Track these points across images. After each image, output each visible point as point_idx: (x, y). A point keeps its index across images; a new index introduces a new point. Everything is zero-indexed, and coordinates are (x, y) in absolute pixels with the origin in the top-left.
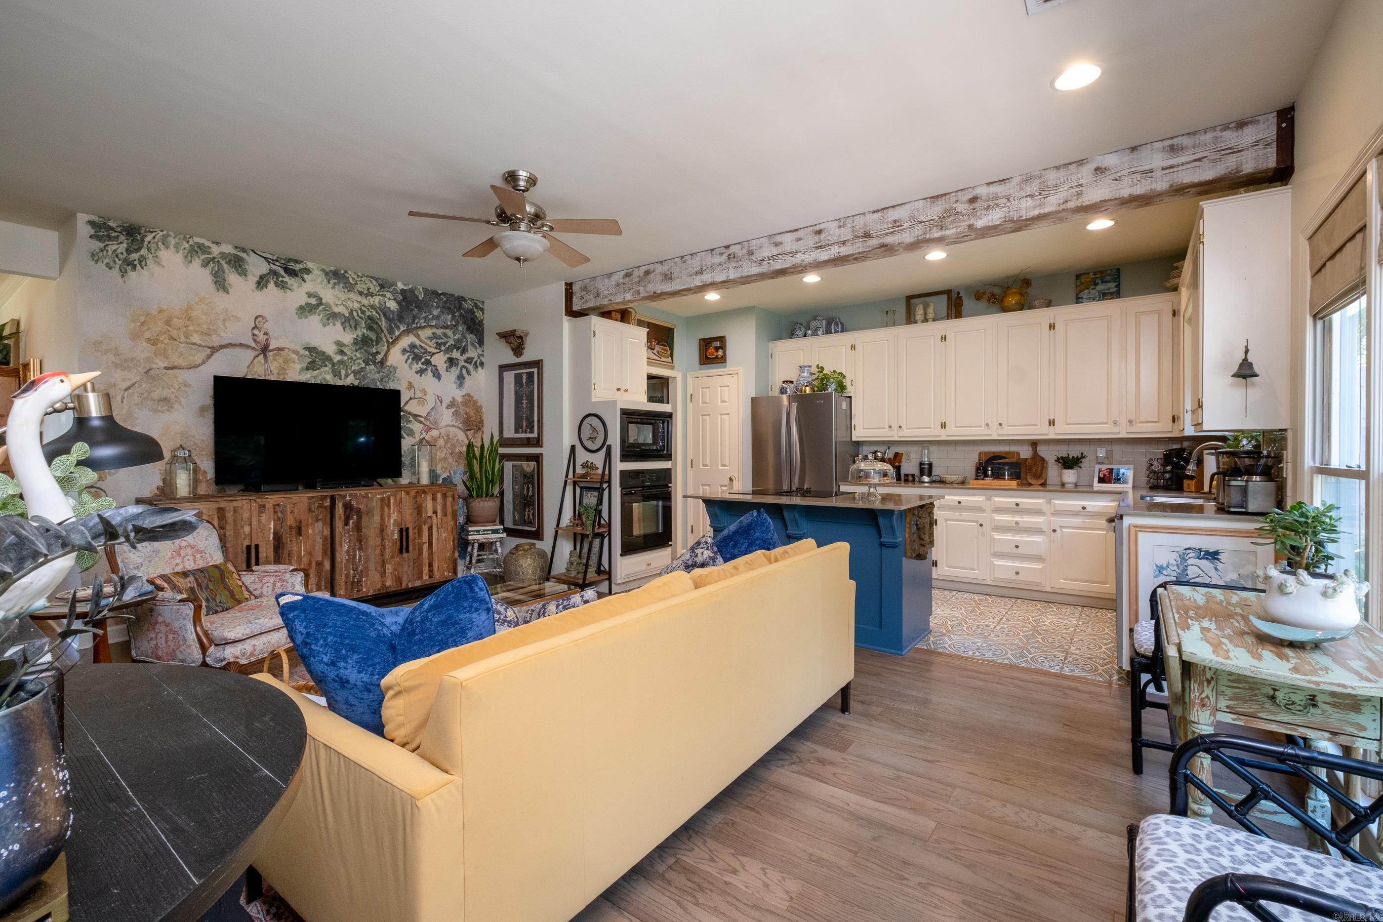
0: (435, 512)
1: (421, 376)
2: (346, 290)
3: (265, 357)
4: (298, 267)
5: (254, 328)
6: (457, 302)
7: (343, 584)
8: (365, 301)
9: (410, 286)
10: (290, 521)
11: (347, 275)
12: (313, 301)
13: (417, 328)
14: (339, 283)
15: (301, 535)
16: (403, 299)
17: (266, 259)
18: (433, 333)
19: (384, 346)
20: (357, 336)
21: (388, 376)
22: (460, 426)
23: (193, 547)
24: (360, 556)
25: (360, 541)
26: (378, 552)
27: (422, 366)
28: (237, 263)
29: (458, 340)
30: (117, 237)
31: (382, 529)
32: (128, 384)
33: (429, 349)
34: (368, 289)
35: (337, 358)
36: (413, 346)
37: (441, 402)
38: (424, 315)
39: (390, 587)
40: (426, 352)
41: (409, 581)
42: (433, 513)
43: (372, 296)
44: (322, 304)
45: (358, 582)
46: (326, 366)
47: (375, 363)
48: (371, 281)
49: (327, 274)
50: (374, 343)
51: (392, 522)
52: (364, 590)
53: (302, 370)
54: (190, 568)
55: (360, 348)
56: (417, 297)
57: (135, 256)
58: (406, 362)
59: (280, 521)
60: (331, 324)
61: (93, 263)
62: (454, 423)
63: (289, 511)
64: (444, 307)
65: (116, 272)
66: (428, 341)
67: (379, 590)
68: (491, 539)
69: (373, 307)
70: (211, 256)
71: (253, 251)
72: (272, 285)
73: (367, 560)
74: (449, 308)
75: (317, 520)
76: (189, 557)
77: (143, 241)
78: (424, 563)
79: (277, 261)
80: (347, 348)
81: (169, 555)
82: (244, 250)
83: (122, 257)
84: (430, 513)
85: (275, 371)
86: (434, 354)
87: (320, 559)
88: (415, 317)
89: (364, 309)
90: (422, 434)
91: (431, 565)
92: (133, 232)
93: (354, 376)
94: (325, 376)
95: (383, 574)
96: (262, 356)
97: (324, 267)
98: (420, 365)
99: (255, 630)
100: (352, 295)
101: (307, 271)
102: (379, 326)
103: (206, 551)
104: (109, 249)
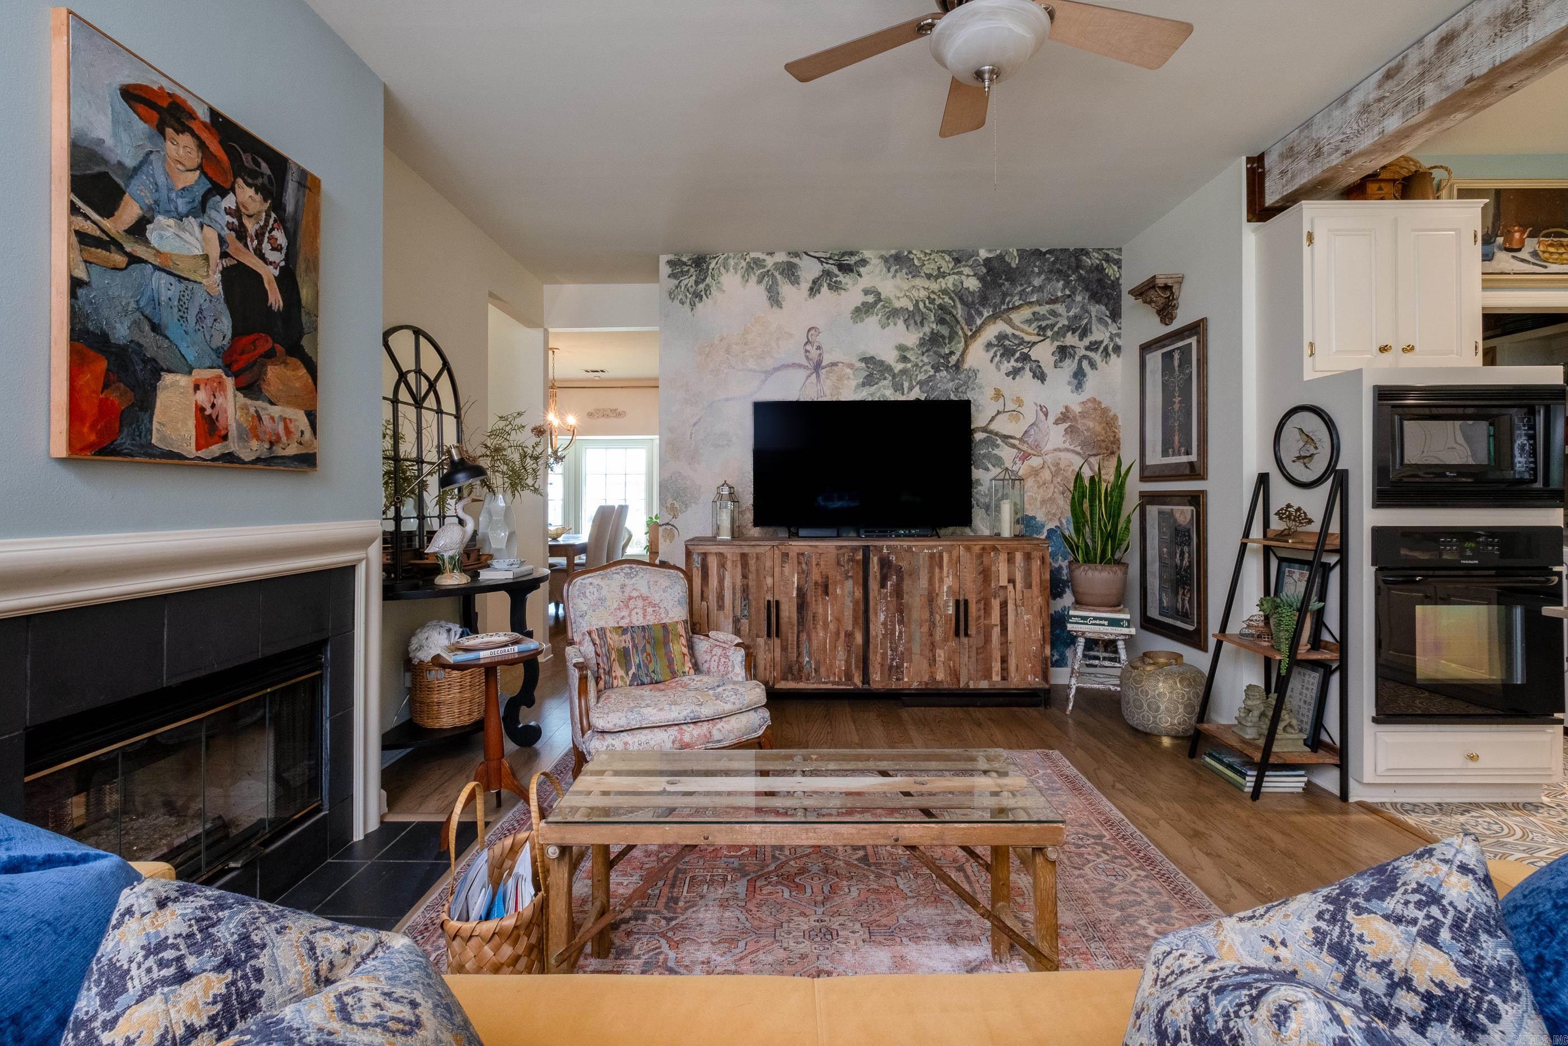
0: (1012, 581)
1: (1014, 379)
2: (910, 276)
3: (818, 376)
4: (852, 260)
5: (806, 344)
6: (1073, 259)
7: (878, 667)
8: (935, 286)
9: (998, 252)
10: (816, 576)
11: (911, 256)
12: (870, 299)
13: (1009, 309)
14: (901, 269)
15: (827, 594)
16: (988, 272)
17: (818, 258)
18: (1034, 314)
19: (959, 343)
20: (925, 334)
21: (965, 383)
22: (1078, 449)
23: (645, 599)
24: (900, 633)
25: (901, 610)
26: (925, 629)
27: (1015, 364)
28: (790, 271)
29: (1075, 317)
30: (688, 271)
31: (931, 599)
32: (695, 420)
33: (1027, 338)
34: (939, 268)
35: (898, 367)
36: (1002, 337)
37: (1046, 415)
38: (1019, 289)
39: (942, 682)
40: (1022, 342)
41: (970, 679)
42: (1009, 582)
43: (944, 277)
44: (880, 300)
45: (897, 667)
46: (885, 379)
47: (947, 368)
48: (943, 258)
49: (886, 260)
50: (947, 341)
51: (945, 589)
52: (906, 680)
53: (857, 387)
54: (637, 624)
55: (927, 351)
56: (1009, 264)
57: (702, 286)
58: (992, 361)
59: (805, 575)
60: (892, 324)
61: (670, 301)
62: (1067, 445)
63: (814, 563)
64: (1051, 271)
65: (687, 306)
66: (1025, 327)
67: (927, 684)
68: (1106, 634)
69: (945, 292)
70: (765, 270)
71: (806, 254)
72: (825, 289)
73: (910, 639)
74: (1060, 271)
75: (847, 578)
76: (638, 610)
77: (708, 269)
78: (994, 655)
79: (830, 258)
80: (911, 352)
81: (615, 605)
82: (797, 255)
83: (691, 290)
84: (1003, 582)
85: (828, 392)
86: (1035, 343)
87: (850, 628)
88: (1005, 295)
89: (933, 296)
90: (1015, 463)
91: (1004, 660)
92: (700, 262)
93: (920, 388)
94: (885, 392)
95: (933, 662)
96: (814, 375)
97: (884, 253)
98: (1013, 363)
99: (634, 722)
100: (918, 282)
101: (864, 262)
102: (954, 316)
103: (661, 605)
104: (683, 284)
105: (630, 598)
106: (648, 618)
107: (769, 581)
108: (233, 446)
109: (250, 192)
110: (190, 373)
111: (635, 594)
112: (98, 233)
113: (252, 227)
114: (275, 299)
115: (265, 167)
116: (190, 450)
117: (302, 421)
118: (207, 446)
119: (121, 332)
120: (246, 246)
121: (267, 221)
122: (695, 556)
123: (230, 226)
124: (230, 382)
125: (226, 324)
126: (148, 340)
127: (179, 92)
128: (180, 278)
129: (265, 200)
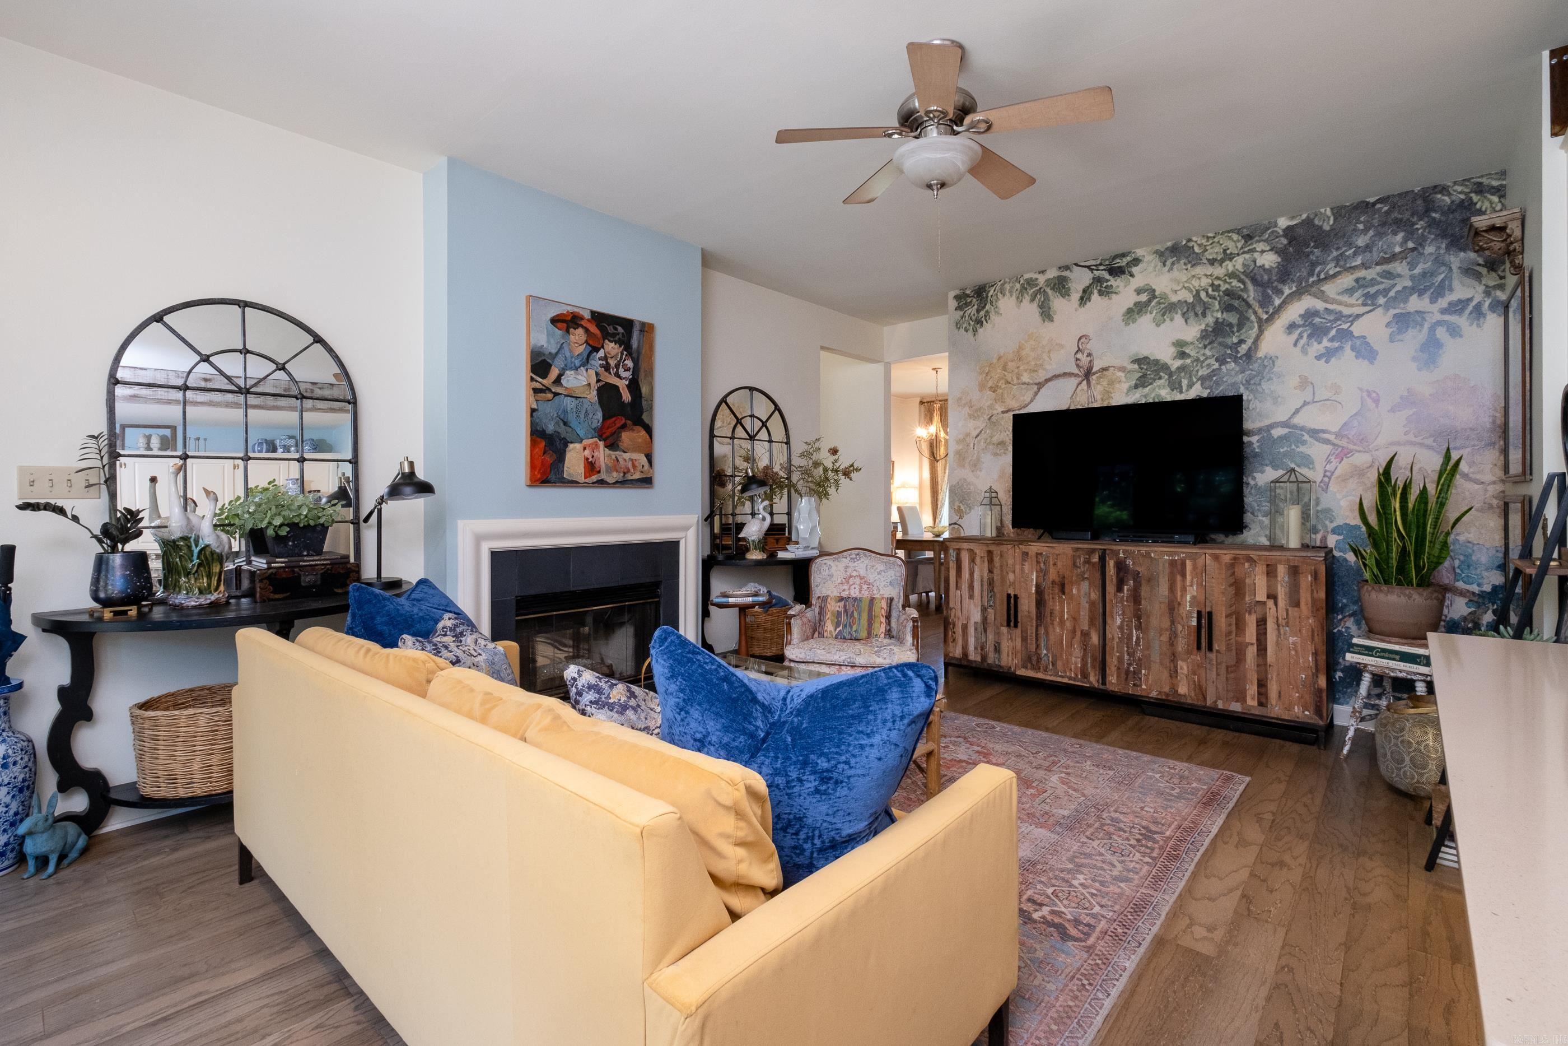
0: (1272, 596)
1: (1327, 362)
2: (1189, 266)
3: (1089, 383)
4: (1123, 262)
5: (1077, 352)
6: (1420, 202)
7: (1114, 669)
8: (1219, 271)
9: (1304, 216)
10: (1053, 574)
11: (1191, 244)
12: (1144, 297)
13: (1320, 281)
14: (1178, 260)
15: (1064, 593)
16: (1290, 243)
17: (1088, 267)
18: (1357, 281)
19: (1252, 328)
20: (1207, 325)
21: (1259, 373)
22: (1429, 441)
24: (1138, 638)
25: (1138, 617)
26: (1165, 638)
27: (1329, 345)
28: (1061, 285)
29: (1424, 274)
30: (971, 302)
31: (1173, 607)
32: (978, 431)
33: (1346, 311)
34: (1225, 251)
35: (1176, 364)
36: (1309, 315)
37: (1377, 401)
38: (1335, 253)
39: (1185, 696)
40: (1339, 316)
41: (1219, 698)
42: (1268, 597)
43: (1231, 260)
44: (1154, 297)
45: (1134, 672)
46: (1160, 378)
47: (1236, 359)
48: (1230, 238)
49: (1160, 254)
50: (1235, 329)
51: (1188, 598)
52: (1144, 687)
53: (1129, 390)
54: (854, 596)
55: (1210, 343)
56: (1321, 227)
57: (982, 313)
58: (1295, 345)
59: (1043, 573)
60: (1168, 320)
61: (956, 331)
62: (1411, 437)
63: (1051, 563)
64: (1383, 224)
65: (970, 333)
66: (1345, 298)
67: (1167, 695)
68: (1393, 670)
69: (1232, 275)
70: (1037, 288)
71: (1076, 265)
72: (1095, 296)
73: (1148, 647)
74: (1398, 222)
75: (1084, 579)
77: (987, 297)
78: (1249, 676)
79: (1101, 264)
80: (1191, 347)
82: (1067, 268)
83: (974, 318)
84: (1261, 596)
85: (1098, 397)
86: (1358, 316)
87: (1086, 628)
88: (1313, 265)
89: (1216, 283)
90: (1329, 462)
91: (1262, 684)
92: (981, 292)
93: (1202, 384)
94: (1162, 392)
95: (1174, 673)
96: (1085, 382)
97: (1158, 247)
98: (1325, 343)
100: (1199, 270)
101: (1136, 261)
102: (1244, 300)
103: (875, 584)
104: (967, 315)
105: (851, 576)
106: (863, 592)
107: (1011, 577)
108: (603, 476)
109: (612, 345)
110: (581, 442)
111: (855, 574)
112: (541, 387)
113: (612, 363)
114: (626, 397)
115: (620, 330)
116: (581, 479)
117: (642, 459)
118: (590, 476)
119: (550, 428)
120: (610, 373)
121: (621, 357)
122: (951, 551)
123: (601, 366)
124: (601, 444)
125: (599, 415)
126: (562, 429)
127: (576, 310)
128: (576, 398)
129: (620, 346)
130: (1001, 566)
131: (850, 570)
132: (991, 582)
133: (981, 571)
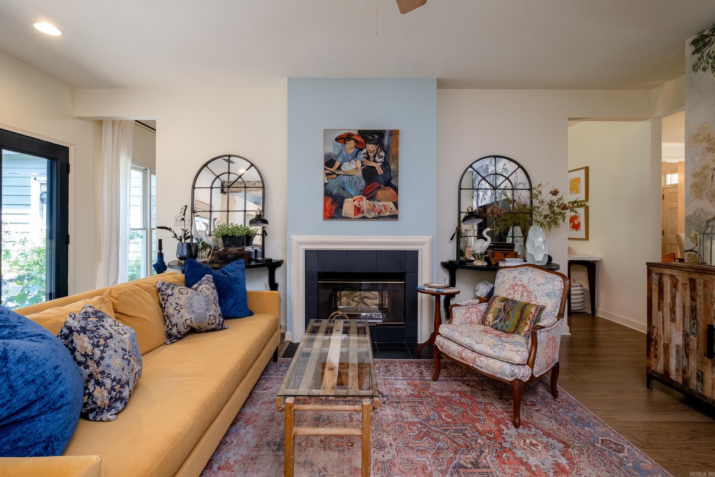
23: (524, 287)
30: (710, 41)
54: (517, 299)
61: (694, 74)
65: (709, 70)
76: (519, 292)
81: (508, 287)
83: (713, 56)
103: (533, 293)
105: (516, 285)
106: (523, 298)
108: (365, 214)
109: (372, 145)
110: (352, 197)
111: (519, 283)
112: (330, 172)
113: (371, 155)
114: (380, 171)
115: (376, 137)
116: (353, 216)
117: (391, 205)
118: (357, 215)
119: (335, 192)
120: (370, 160)
121: (377, 151)
122: (654, 275)
123: (364, 158)
124: (364, 198)
125: (363, 183)
126: (342, 192)
127: (349, 131)
128: (350, 175)
129: (376, 145)
130: (705, 296)
131: (516, 280)
132: (694, 310)
133: (683, 297)
